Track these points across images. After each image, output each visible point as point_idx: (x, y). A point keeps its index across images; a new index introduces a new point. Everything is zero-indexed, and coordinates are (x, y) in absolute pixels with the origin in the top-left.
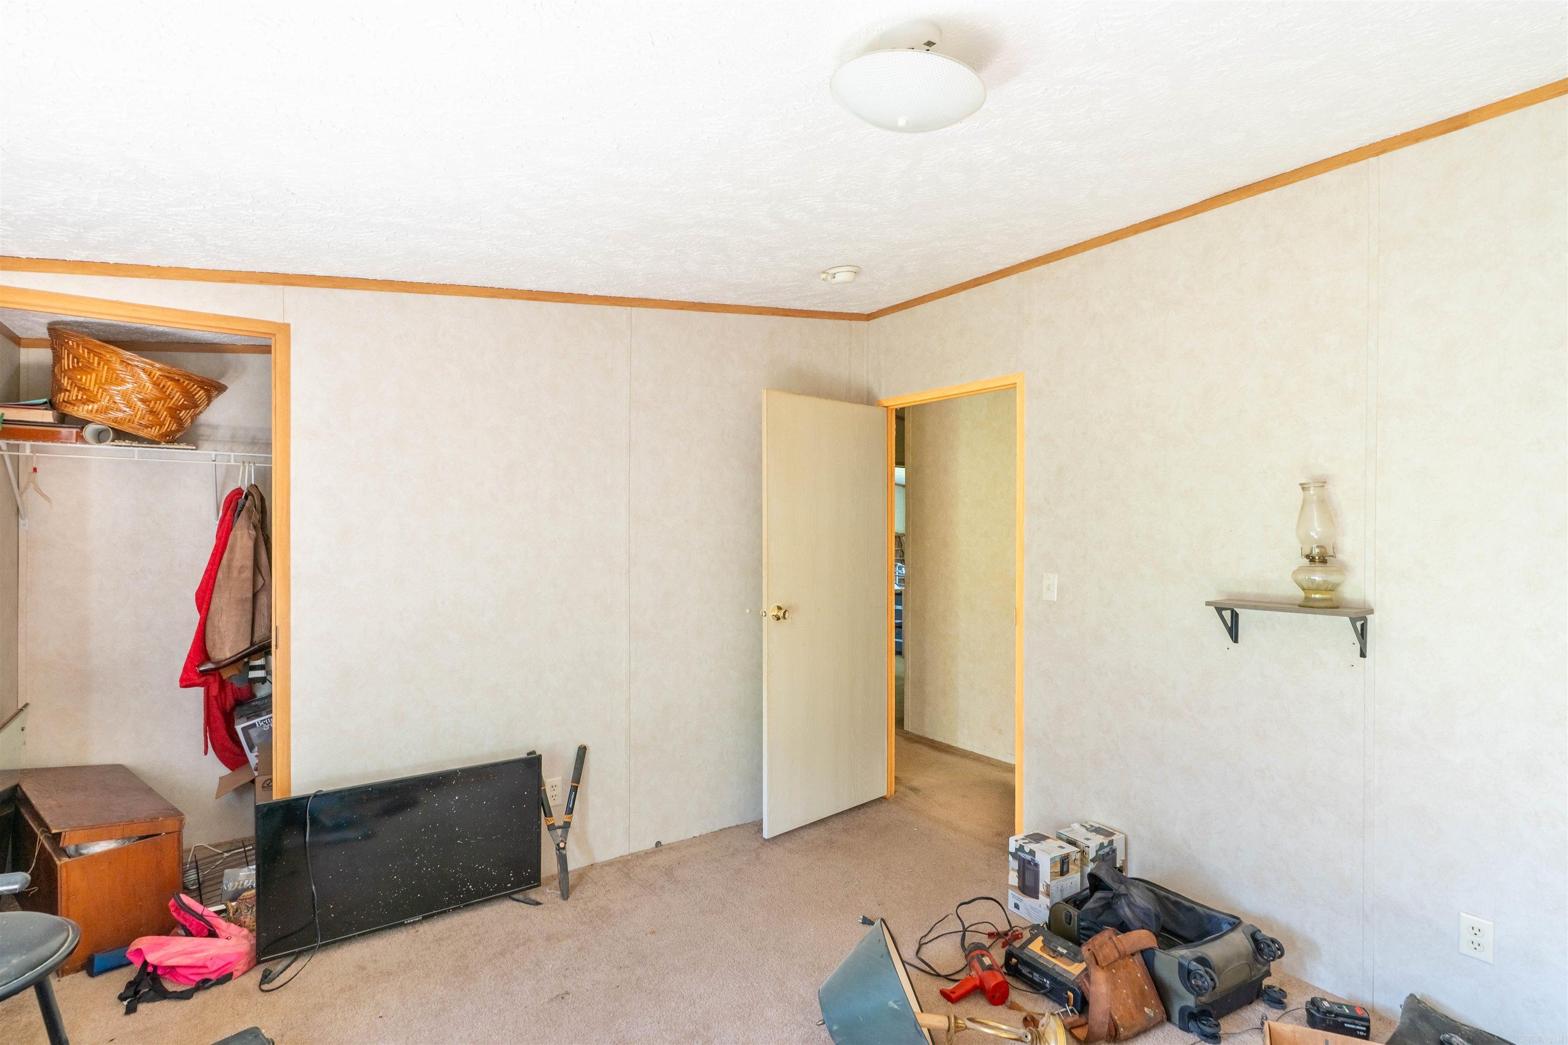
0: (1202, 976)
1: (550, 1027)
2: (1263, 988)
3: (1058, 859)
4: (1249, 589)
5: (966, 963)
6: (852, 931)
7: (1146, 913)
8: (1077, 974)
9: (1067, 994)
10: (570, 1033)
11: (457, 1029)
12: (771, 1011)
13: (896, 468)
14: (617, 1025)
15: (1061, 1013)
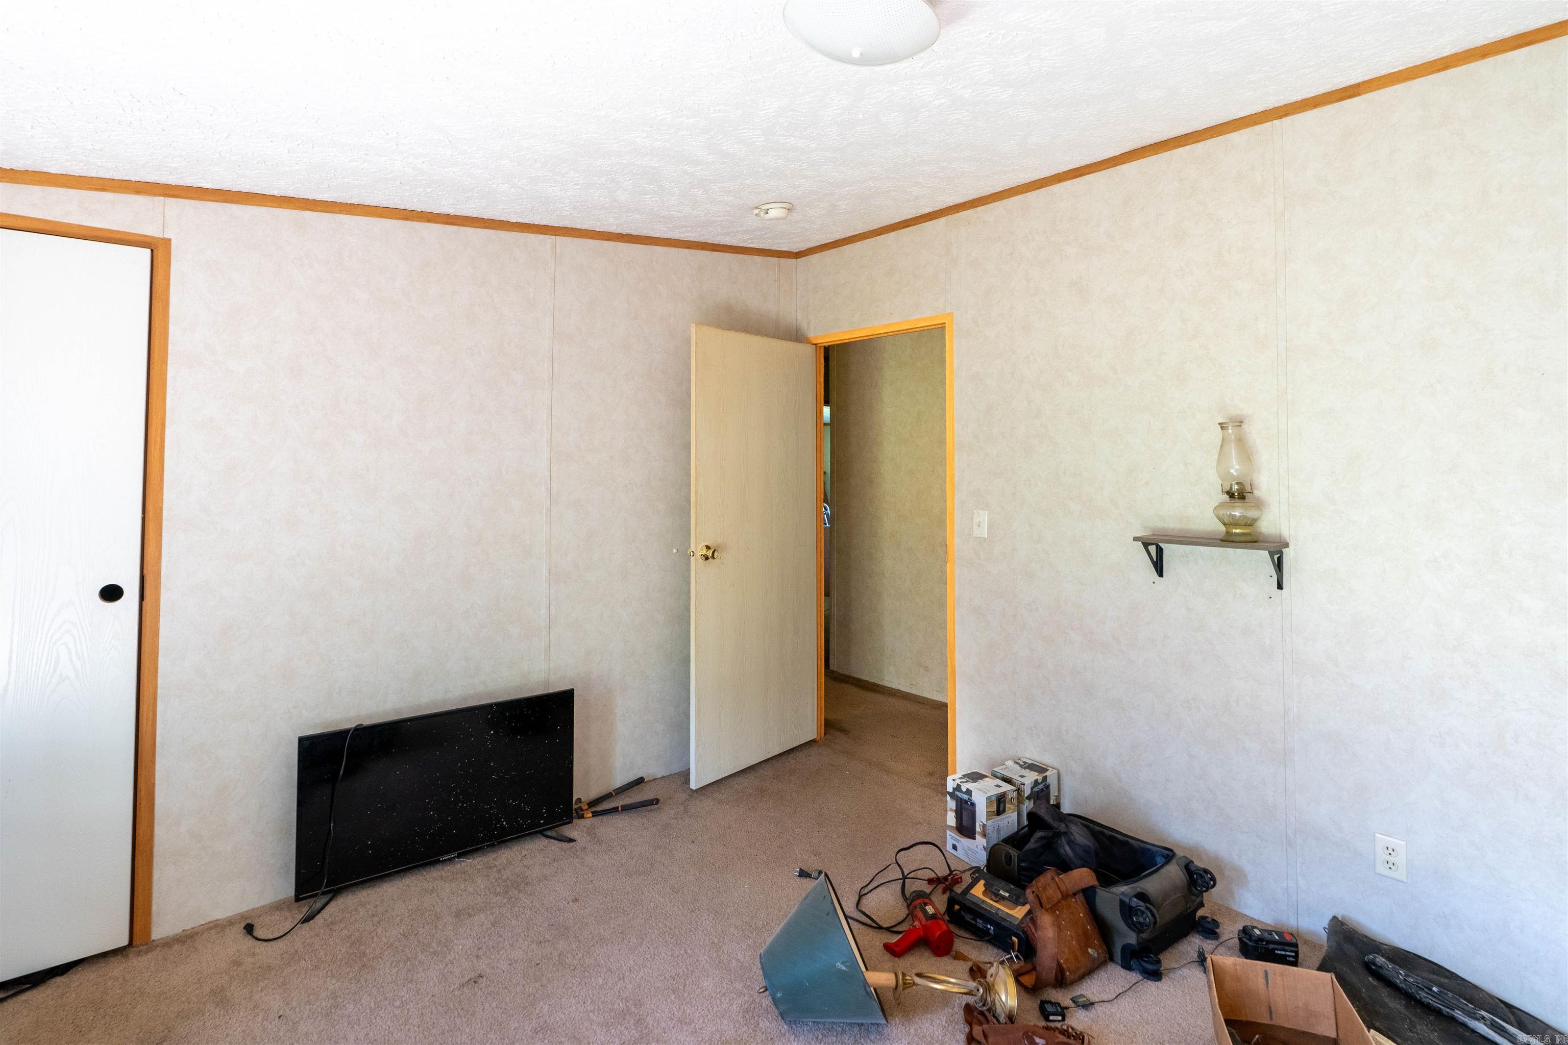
0: (1143, 913)
1: (461, 1017)
2: (1197, 919)
3: (994, 798)
4: (1172, 524)
5: (908, 912)
6: (789, 885)
7: (1086, 850)
8: (1020, 918)
9: (1011, 939)
10: (484, 1022)
11: (352, 1028)
12: (707, 980)
13: (824, 407)
14: (538, 1008)
15: (1007, 959)
